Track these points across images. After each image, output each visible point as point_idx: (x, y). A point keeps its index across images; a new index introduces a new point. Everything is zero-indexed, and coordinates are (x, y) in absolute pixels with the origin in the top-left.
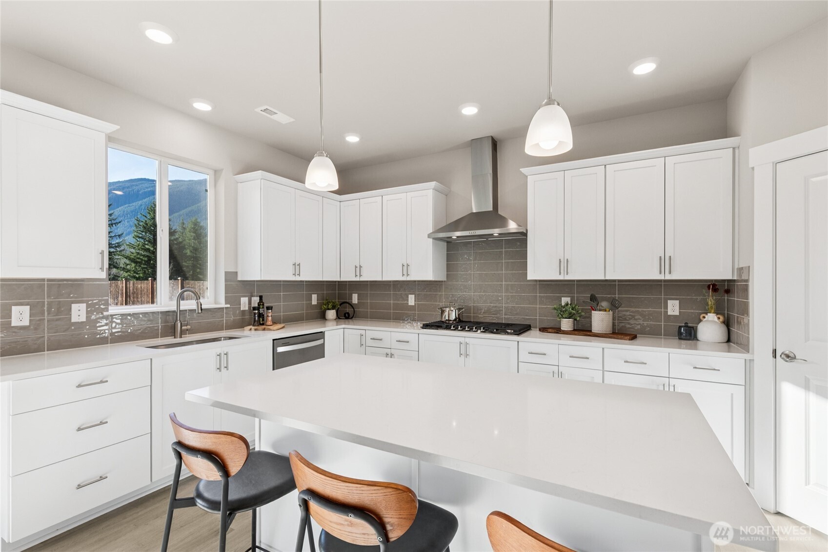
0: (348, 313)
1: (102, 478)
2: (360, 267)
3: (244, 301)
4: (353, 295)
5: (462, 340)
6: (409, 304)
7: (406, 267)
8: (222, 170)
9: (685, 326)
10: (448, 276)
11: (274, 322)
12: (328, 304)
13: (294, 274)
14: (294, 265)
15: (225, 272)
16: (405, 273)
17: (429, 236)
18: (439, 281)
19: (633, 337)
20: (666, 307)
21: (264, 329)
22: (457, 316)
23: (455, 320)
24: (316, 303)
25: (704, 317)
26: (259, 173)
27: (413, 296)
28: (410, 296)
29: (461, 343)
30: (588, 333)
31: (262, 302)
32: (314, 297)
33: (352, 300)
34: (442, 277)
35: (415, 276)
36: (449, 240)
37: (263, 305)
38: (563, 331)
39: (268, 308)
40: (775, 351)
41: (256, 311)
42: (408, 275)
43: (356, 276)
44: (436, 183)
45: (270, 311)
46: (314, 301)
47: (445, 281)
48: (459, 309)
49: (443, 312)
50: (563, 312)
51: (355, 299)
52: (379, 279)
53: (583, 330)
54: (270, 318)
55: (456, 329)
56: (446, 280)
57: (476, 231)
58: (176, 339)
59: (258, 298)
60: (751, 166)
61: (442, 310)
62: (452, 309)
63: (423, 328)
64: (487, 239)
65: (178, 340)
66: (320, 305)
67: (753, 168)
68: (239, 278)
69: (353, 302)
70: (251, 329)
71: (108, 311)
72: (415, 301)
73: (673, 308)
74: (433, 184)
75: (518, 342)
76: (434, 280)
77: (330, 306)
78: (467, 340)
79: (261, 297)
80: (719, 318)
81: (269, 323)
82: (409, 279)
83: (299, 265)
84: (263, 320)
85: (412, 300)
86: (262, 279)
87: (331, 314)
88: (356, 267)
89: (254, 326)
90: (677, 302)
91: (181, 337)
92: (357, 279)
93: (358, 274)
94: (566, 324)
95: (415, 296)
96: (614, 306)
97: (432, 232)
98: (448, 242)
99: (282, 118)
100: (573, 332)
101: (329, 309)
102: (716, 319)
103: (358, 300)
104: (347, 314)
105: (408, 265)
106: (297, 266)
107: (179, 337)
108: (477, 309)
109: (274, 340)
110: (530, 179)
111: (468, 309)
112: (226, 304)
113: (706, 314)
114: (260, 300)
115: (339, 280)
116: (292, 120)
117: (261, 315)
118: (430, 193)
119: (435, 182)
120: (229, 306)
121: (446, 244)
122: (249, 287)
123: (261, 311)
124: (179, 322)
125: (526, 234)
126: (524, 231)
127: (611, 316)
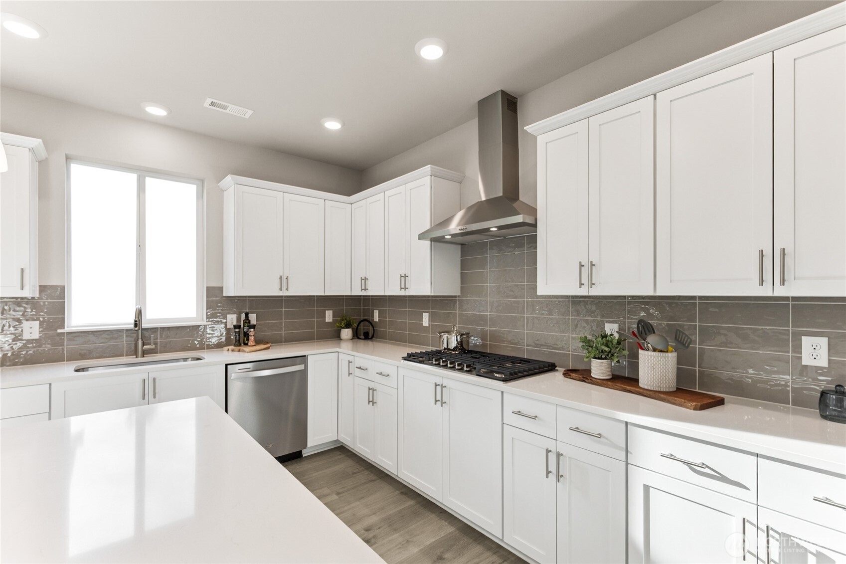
0: (367, 333)
2: (366, 279)
3: (232, 318)
4: (375, 311)
5: (439, 380)
6: (424, 325)
7: (403, 279)
8: (205, 179)
10: (463, 289)
11: (258, 342)
12: (343, 321)
14: (281, 278)
15: (208, 288)
16: (403, 285)
17: (420, 237)
18: (452, 296)
19: (710, 404)
23: (455, 350)
24: (331, 320)
26: (229, 178)
27: (427, 315)
28: (423, 315)
29: (436, 385)
30: (631, 387)
31: (248, 319)
32: (329, 314)
33: (372, 317)
37: (249, 323)
38: (592, 378)
43: (362, 290)
44: (431, 167)
45: (253, 330)
46: (329, 319)
47: (458, 296)
48: (462, 335)
49: (441, 338)
51: (376, 316)
53: (624, 380)
54: (253, 337)
55: (438, 364)
56: (460, 295)
57: (469, 226)
58: (137, 359)
61: (440, 335)
63: (405, 359)
65: (140, 360)
66: (334, 323)
68: (224, 294)
69: (375, 320)
70: (228, 350)
71: (64, 328)
72: (429, 322)
73: (815, 352)
74: (428, 168)
75: (502, 392)
77: (345, 324)
78: (445, 381)
79: (247, 314)
81: (251, 343)
83: (287, 278)
84: (244, 341)
85: (426, 320)
87: (346, 333)
88: (362, 279)
90: (823, 341)
93: (364, 287)
94: (599, 368)
97: (428, 228)
101: (344, 328)
103: (379, 317)
104: (365, 334)
105: (405, 276)
106: (285, 279)
107: (140, 356)
109: (227, 365)
110: (541, 140)
114: (246, 317)
118: (427, 180)
119: (430, 165)
121: (460, 246)
122: (240, 303)
123: (245, 329)
124: (140, 340)
125: (535, 226)
126: (533, 222)
127: (675, 359)
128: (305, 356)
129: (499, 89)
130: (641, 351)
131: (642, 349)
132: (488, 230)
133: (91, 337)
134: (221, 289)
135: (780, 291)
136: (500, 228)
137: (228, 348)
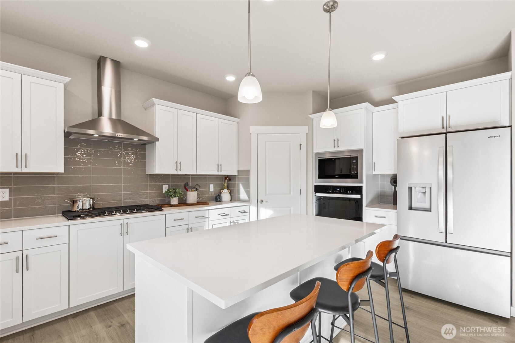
9: (218, 196)
16: (20, 164)
20: (209, 188)
22: (92, 205)
25: (223, 191)
38: (173, 205)
40: (257, 200)
42: (26, 166)
48: (94, 199)
50: (169, 195)
53: (183, 203)
60: (250, 133)
67: (251, 134)
75: (166, 215)
80: (228, 191)
100: (179, 205)
105: (26, 156)
130: (187, 192)
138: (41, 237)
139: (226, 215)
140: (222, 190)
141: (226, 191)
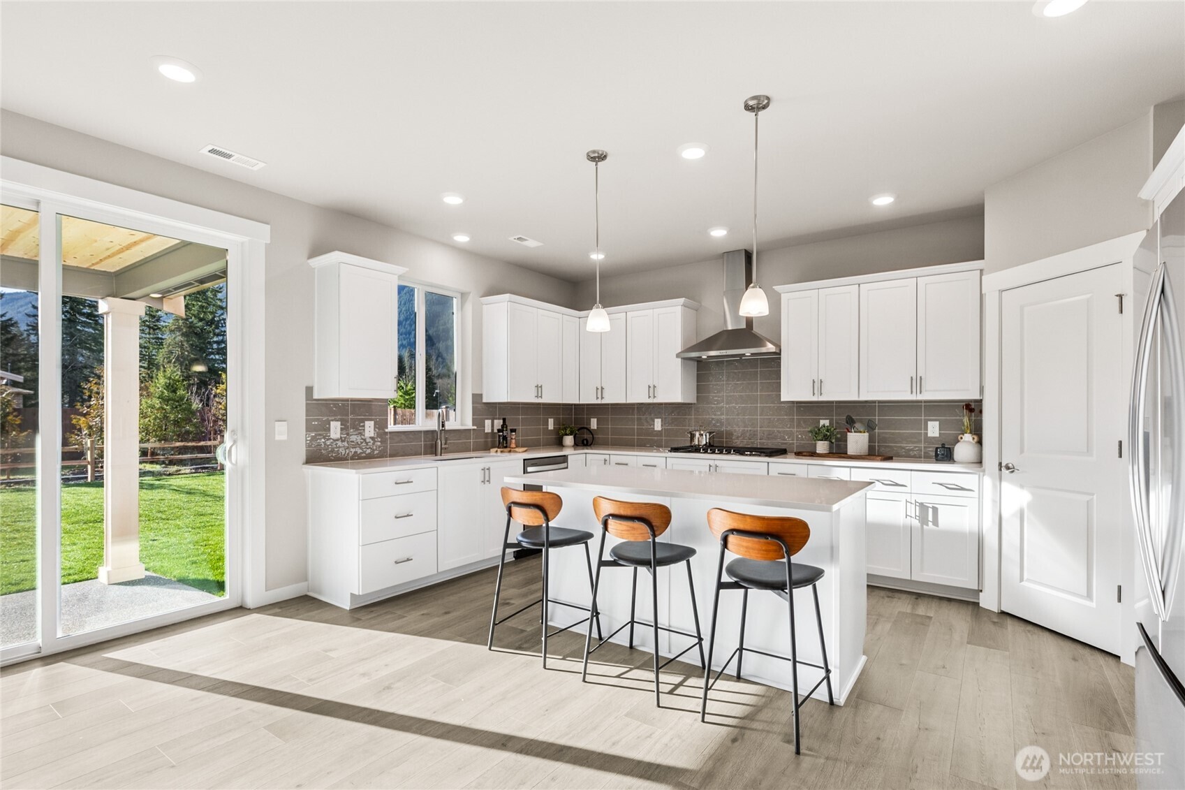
0: (587, 440)
1: (408, 560)
2: (602, 388)
3: (488, 423)
4: (592, 419)
5: (712, 463)
6: (656, 429)
7: (652, 389)
8: (470, 293)
9: (942, 447)
10: (698, 398)
11: (518, 445)
12: (565, 429)
13: (537, 397)
14: (537, 386)
15: (473, 394)
16: (651, 395)
17: (678, 356)
18: (689, 404)
19: (888, 458)
20: (926, 428)
21: (510, 451)
22: (708, 441)
23: (706, 445)
24: (552, 428)
25: (962, 438)
26: (507, 296)
27: (660, 420)
28: (656, 420)
29: (710, 466)
30: (843, 455)
31: (506, 425)
32: (551, 421)
33: (590, 425)
34: (691, 399)
35: (662, 398)
36: (699, 359)
37: (506, 427)
38: (818, 454)
39: (512, 431)
40: (1000, 464)
41: (501, 434)
42: (654, 397)
43: (597, 398)
44: (684, 299)
45: (514, 433)
46: (551, 427)
47: (694, 404)
48: (710, 433)
49: (693, 437)
50: (817, 434)
51: (594, 424)
52: (623, 401)
53: (838, 452)
54: (514, 441)
55: (706, 452)
56: (695, 402)
57: (727, 351)
58: (437, 457)
59: (502, 421)
60: (983, 292)
61: (691, 434)
62: (702, 432)
64: (741, 358)
66: (556, 431)
67: (985, 295)
68: (484, 401)
69: (592, 428)
70: (497, 451)
72: (662, 425)
73: (933, 429)
74: (682, 300)
76: (682, 402)
77: (568, 432)
78: (717, 463)
79: (504, 420)
80: (974, 439)
81: (513, 445)
82: (655, 401)
83: (541, 387)
84: (506, 443)
85: (658, 425)
86: (509, 401)
87: (569, 440)
88: (597, 389)
89: (498, 448)
90: (937, 424)
91: (441, 455)
92: (599, 402)
93: (599, 396)
94: (822, 447)
95: (662, 421)
96: (870, 427)
97: (680, 351)
98: (698, 361)
99: (531, 243)
100: (828, 455)
101: (567, 435)
102: (971, 439)
103: (597, 425)
104: (585, 441)
105: (654, 387)
106: (539, 387)
107: (439, 454)
108: (730, 434)
109: (524, 460)
110: (784, 297)
111: (720, 434)
112: (473, 425)
113: (963, 434)
115: (577, 402)
116: (540, 244)
117: (505, 438)
118: (679, 310)
120: (475, 427)
121: (696, 363)
122: (493, 409)
123: (505, 433)
124: (439, 441)
125: (780, 354)
126: (778, 351)
127: (868, 437)
128: (565, 456)
129: (744, 248)
130: (848, 434)
131: (849, 432)
132: (744, 355)
133: (403, 437)
134: (481, 396)
135: (920, 397)
136: (753, 354)
137: (496, 449)
138: (648, 464)
139: (897, 485)
140: (961, 436)
141: (968, 437)
